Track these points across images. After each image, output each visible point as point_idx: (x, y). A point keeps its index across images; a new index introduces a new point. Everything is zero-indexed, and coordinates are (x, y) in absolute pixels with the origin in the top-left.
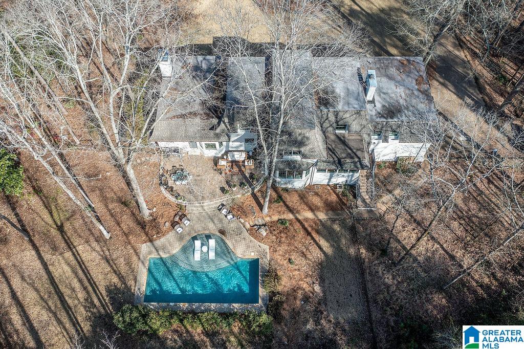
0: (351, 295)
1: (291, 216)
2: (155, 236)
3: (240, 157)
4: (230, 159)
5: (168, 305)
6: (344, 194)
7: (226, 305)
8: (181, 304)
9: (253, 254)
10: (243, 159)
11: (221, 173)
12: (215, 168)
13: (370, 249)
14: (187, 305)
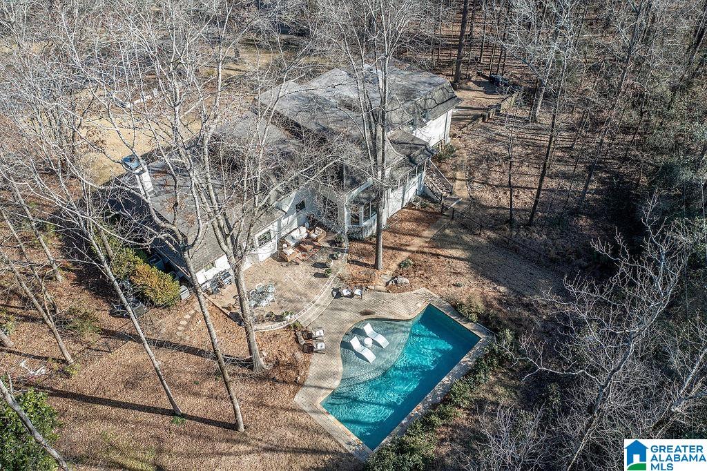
0: (530, 274)
1: (405, 254)
2: (299, 378)
3: (301, 233)
4: (293, 244)
5: (402, 426)
6: (423, 206)
7: (456, 368)
8: (415, 411)
9: (419, 305)
10: (306, 234)
11: (297, 264)
12: (284, 264)
13: (492, 229)
14: (420, 406)
